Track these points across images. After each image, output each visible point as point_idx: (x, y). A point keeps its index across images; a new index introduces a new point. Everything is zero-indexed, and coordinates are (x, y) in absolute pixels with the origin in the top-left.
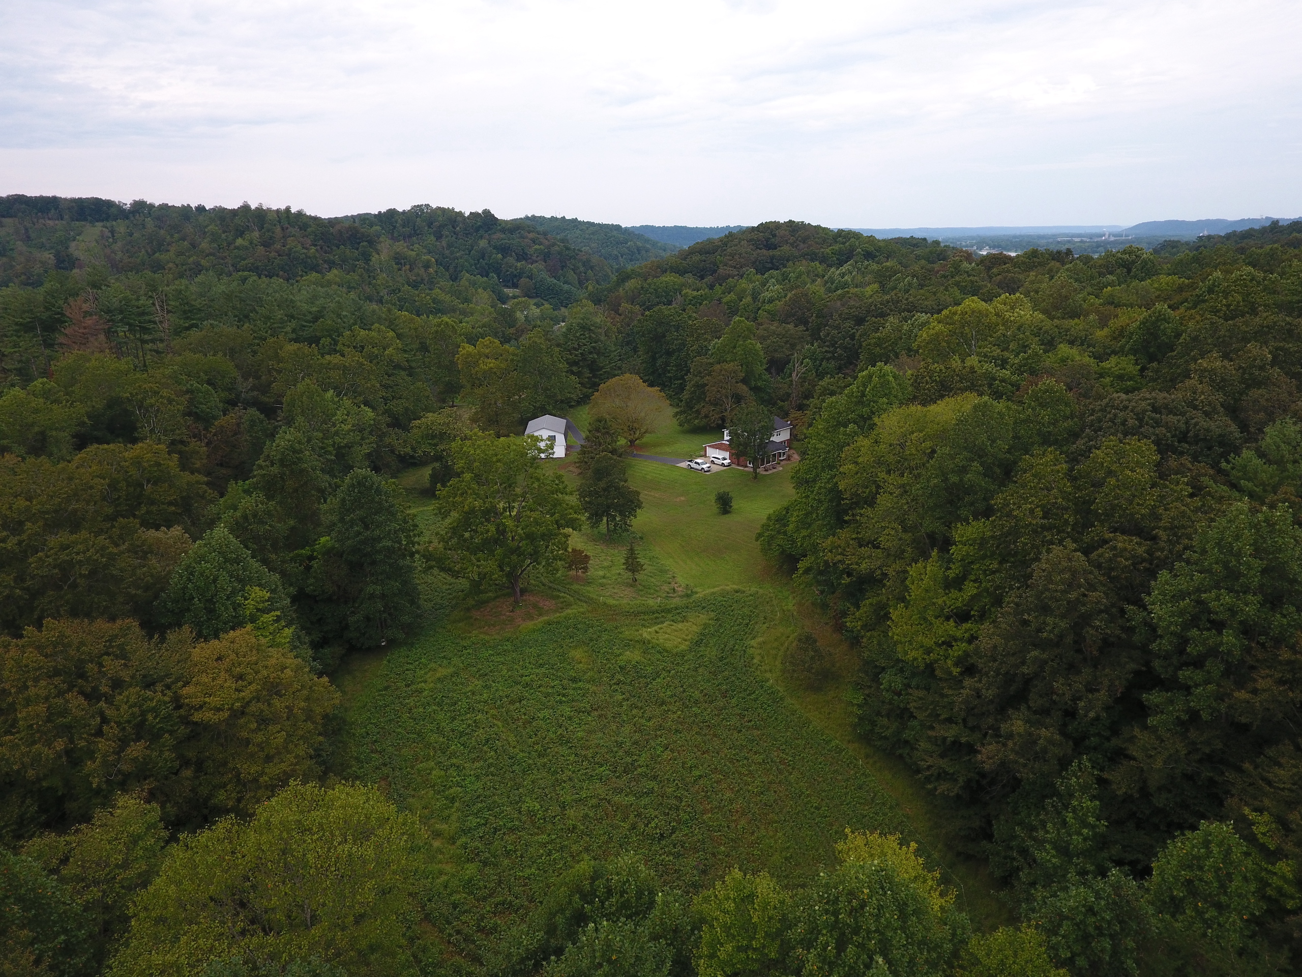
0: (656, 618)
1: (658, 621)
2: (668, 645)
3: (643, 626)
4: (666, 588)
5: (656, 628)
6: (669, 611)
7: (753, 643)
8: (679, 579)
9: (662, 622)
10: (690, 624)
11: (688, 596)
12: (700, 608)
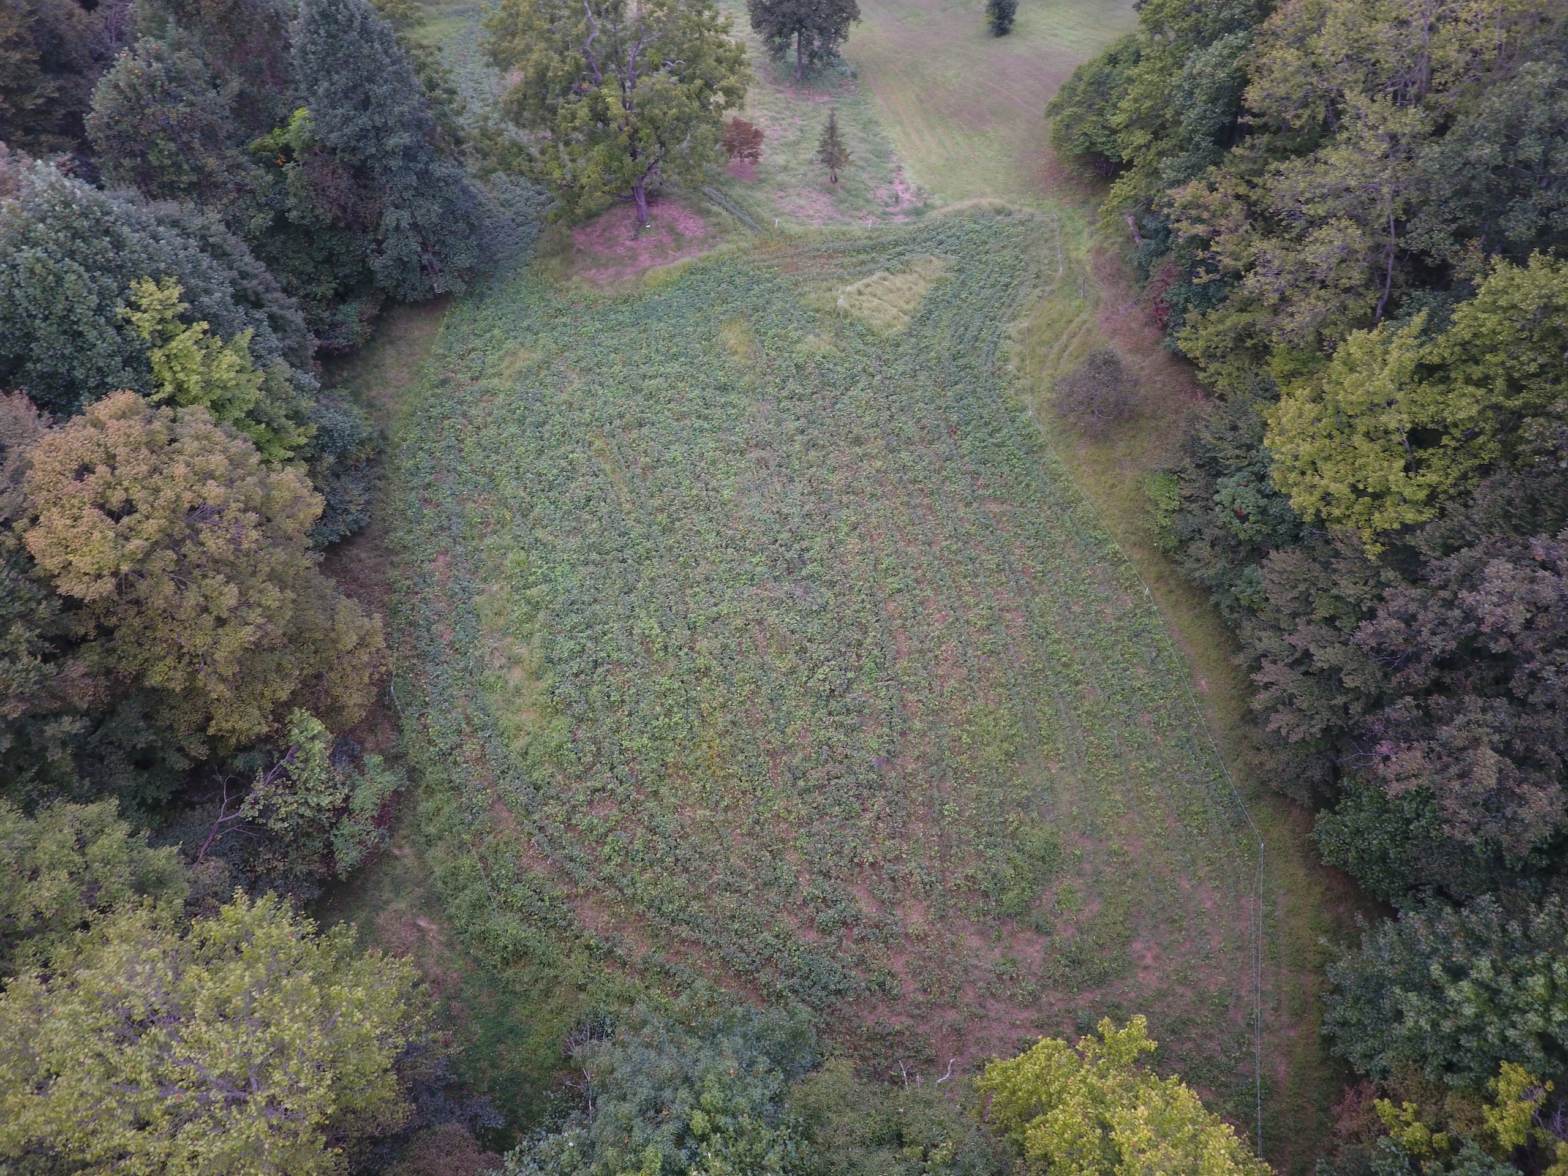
0: (863, 263)
1: (865, 269)
2: (876, 323)
3: (841, 279)
4: (883, 193)
5: (859, 285)
6: (882, 247)
7: (1011, 328)
8: (908, 175)
9: (871, 272)
10: (915, 275)
11: (918, 213)
12: (933, 244)
